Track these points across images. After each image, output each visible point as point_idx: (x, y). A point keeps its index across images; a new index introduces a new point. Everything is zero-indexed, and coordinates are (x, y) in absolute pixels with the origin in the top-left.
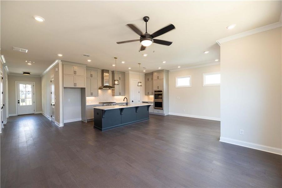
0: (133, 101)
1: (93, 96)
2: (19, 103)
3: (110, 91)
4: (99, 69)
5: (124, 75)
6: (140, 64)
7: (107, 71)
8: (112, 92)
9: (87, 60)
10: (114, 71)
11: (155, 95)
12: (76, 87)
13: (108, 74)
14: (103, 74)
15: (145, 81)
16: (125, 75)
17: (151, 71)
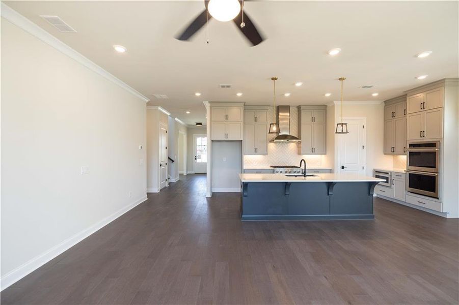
0: (343, 168)
1: (259, 154)
2: (196, 159)
3: (292, 145)
4: (269, 106)
5: (323, 110)
6: (344, 79)
7: (286, 108)
8: (298, 147)
9: (236, 94)
10: (300, 106)
11: (411, 154)
12: (228, 139)
13: (288, 114)
14: (279, 115)
15: (385, 120)
16: (326, 110)
17: (400, 93)
